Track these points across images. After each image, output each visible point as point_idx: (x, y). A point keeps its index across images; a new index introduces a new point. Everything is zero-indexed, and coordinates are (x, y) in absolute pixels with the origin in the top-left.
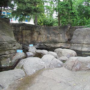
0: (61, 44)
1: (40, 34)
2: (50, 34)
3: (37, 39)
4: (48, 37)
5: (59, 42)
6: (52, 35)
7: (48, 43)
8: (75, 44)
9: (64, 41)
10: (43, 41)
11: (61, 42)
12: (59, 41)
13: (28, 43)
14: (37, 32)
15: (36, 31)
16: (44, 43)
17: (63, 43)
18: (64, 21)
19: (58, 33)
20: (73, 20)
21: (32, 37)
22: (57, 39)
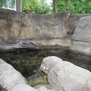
0: (57, 40)
1: (23, 26)
2: (40, 26)
3: (20, 34)
4: (37, 31)
5: (54, 38)
6: (43, 27)
7: (37, 39)
8: (78, 43)
9: (62, 36)
10: (28, 37)
11: (57, 38)
12: (54, 36)
13: (4, 40)
14: (18, 22)
15: (15, 20)
16: (30, 40)
17: (60, 39)
18: (61, 5)
19: (52, 23)
20: (75, 4)
21: (10, 31)
22: (51, 33)
